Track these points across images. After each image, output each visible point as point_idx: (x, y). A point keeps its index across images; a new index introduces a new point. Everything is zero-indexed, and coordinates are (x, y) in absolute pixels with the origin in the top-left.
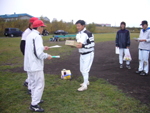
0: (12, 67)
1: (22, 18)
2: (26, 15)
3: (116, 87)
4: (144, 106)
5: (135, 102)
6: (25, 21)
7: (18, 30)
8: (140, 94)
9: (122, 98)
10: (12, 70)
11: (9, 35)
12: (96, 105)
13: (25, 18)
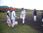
0: (2, 21)
3: (29, 26)
4: (36, 31)
5: (34, 30)
6: (6, 8)
7: (4, 10)
8: (36, 28)
9: (31, 29)
10: (2, 22)
12: (24, 31)
13: (6, 7)
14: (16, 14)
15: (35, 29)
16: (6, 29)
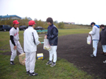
0: (4, 51)
1: (13, 18)
2: (16, 16)
5: (84, 73)
7: (9, 26)
9: (76, 71)
10: (4, 54)
11: (3, 30)
12: (58, 75)
14: (38, 34)
15: (85, 70)
16: (14, 70)
